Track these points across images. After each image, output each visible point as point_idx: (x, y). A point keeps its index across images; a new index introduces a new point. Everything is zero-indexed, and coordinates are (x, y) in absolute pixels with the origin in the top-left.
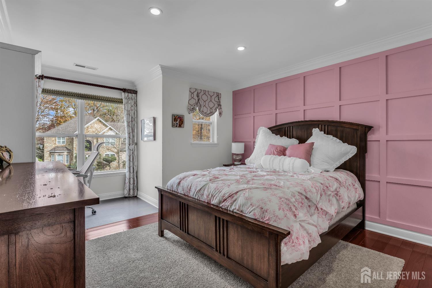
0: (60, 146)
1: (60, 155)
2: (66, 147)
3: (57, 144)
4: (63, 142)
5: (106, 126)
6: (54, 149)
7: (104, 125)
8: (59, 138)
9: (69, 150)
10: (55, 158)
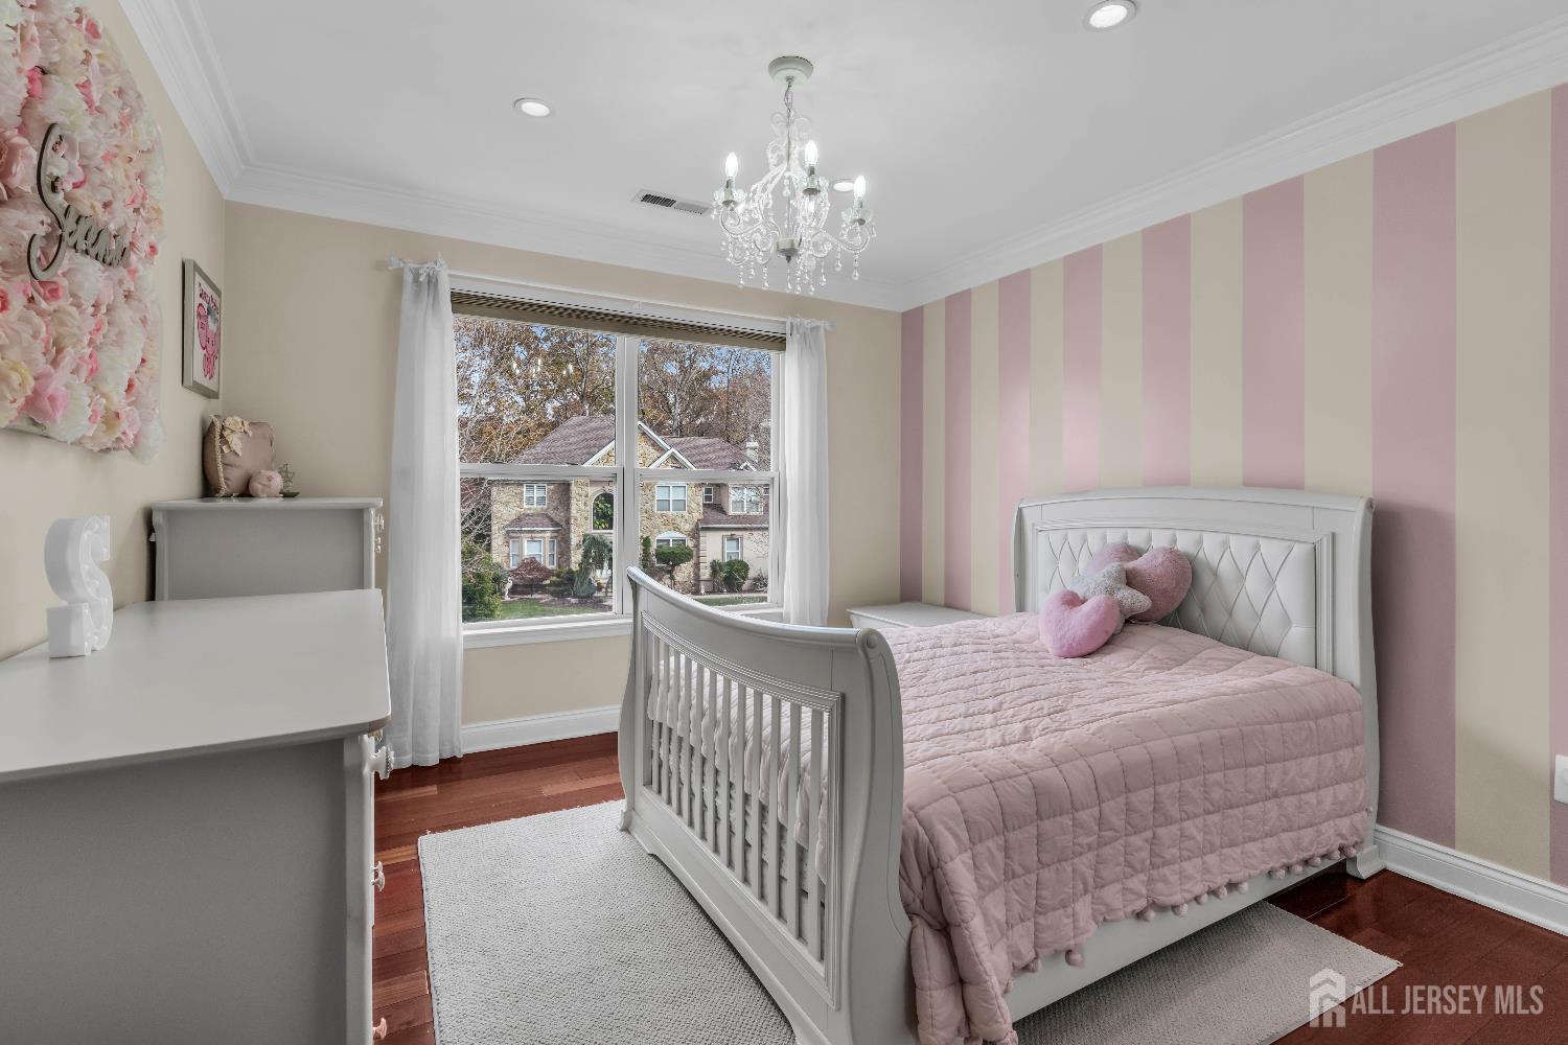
0: (532, 511)
1: (532, 540)
2: (548, 517)
3: (525, 506)
4: (541, 500)
5: (662, 450)
6: (519, 519)
7: (655, 444)
8: (530, 487)
9: (556, 524)
10: (521, 548)
